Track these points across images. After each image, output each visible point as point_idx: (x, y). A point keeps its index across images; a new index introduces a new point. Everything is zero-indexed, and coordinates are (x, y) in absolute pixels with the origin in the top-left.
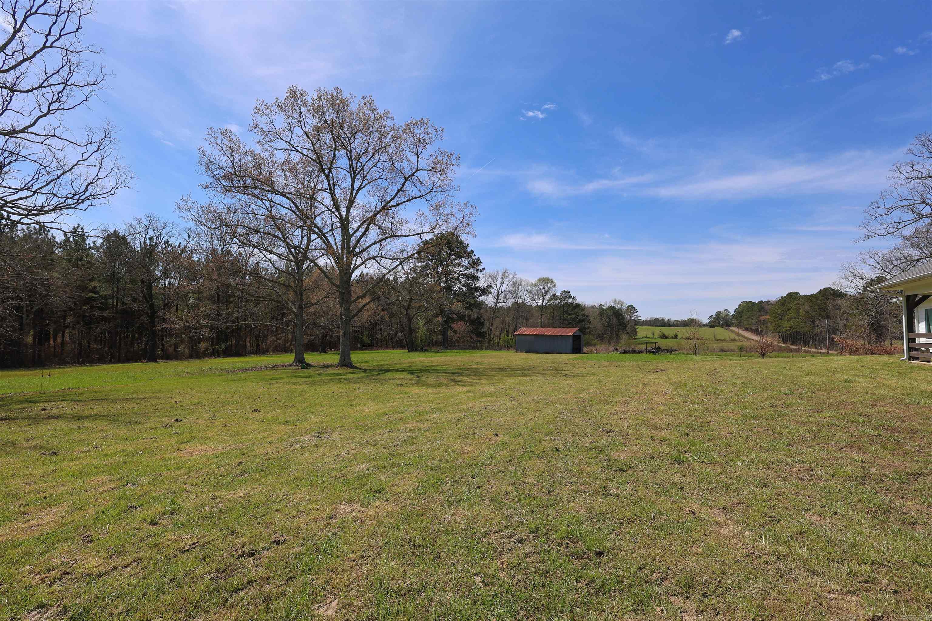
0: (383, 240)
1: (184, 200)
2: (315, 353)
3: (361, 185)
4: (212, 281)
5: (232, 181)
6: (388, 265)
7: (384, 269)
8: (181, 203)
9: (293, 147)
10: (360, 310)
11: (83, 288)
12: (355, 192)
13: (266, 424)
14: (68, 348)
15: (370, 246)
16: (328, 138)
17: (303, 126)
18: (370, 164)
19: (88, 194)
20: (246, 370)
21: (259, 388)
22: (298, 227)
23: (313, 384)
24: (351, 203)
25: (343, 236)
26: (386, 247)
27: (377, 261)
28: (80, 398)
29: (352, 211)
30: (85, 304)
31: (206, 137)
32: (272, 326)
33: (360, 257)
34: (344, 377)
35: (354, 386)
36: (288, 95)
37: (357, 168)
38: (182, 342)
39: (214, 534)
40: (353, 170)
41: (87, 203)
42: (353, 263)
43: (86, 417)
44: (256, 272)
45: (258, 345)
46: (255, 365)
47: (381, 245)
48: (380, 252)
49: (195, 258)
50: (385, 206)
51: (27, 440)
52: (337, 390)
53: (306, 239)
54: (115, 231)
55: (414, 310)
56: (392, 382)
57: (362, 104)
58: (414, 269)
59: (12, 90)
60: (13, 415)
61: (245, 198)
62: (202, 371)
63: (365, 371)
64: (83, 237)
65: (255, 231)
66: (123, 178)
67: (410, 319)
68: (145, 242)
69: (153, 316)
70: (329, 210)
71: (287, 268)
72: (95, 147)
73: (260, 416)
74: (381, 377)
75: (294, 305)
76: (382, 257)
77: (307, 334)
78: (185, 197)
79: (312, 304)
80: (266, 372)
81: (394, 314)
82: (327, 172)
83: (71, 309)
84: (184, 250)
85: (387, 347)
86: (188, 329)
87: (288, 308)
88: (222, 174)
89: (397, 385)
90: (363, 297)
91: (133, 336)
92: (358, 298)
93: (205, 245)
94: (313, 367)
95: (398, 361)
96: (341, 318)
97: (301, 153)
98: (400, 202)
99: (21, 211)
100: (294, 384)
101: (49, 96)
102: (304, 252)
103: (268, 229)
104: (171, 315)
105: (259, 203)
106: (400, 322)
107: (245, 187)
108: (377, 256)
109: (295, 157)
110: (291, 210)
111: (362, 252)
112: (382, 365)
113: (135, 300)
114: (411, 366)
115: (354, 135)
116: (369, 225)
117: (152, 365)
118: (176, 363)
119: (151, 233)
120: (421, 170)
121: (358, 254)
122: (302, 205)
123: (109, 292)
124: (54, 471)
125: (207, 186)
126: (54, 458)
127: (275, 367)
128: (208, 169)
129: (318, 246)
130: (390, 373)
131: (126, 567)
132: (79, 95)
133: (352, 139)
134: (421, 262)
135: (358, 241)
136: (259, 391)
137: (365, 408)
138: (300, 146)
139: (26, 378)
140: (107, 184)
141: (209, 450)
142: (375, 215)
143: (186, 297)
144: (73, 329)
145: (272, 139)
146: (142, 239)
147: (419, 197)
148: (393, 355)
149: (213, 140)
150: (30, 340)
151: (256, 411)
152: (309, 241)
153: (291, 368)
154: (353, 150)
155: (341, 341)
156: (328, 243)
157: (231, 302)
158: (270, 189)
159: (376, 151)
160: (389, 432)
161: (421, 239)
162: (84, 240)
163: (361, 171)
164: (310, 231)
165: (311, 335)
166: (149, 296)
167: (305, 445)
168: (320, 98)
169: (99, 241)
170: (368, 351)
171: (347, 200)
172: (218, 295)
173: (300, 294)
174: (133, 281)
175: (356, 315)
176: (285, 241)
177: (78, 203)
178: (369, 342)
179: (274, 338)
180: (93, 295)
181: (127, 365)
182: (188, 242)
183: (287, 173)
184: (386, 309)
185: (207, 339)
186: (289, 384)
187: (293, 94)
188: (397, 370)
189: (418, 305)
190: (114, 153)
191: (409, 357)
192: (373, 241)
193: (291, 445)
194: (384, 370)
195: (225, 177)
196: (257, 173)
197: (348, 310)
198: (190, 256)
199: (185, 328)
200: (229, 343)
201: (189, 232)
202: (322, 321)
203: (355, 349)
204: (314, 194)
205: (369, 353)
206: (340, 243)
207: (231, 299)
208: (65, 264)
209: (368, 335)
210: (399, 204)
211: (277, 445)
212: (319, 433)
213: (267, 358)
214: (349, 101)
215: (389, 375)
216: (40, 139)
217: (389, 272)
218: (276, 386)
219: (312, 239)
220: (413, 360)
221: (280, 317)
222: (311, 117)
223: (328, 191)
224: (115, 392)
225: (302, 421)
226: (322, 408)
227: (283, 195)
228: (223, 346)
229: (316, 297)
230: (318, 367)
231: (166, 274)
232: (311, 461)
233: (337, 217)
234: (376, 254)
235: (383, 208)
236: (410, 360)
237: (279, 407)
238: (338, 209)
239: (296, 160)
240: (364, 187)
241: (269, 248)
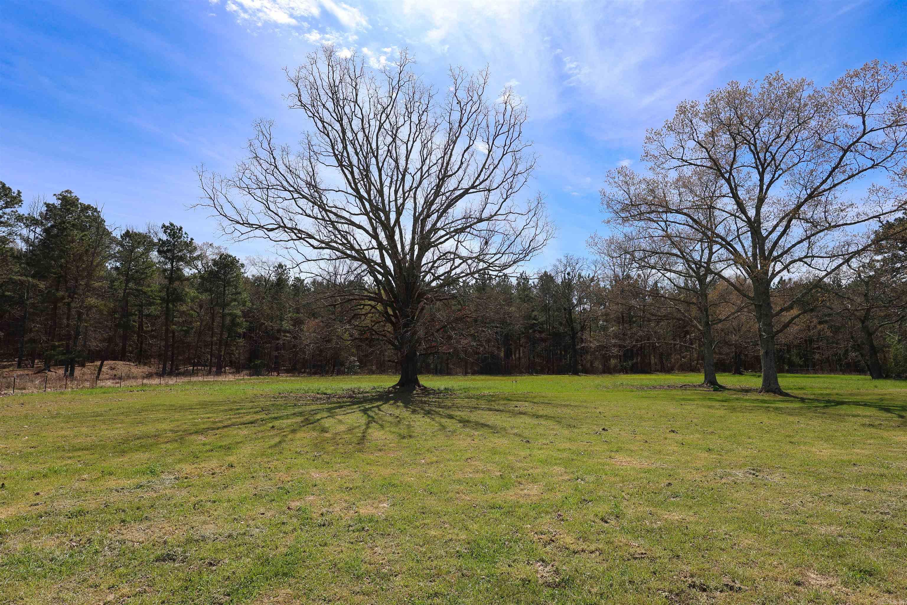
0: (813, 235)
1: (592, 238)
2: (727, 374)
3: (773, 177)
4: (618, 304)
5: (629, 211)
6: (825, 266)
7: (817, 271)
8: (591, 240)
9: (686, 162)
10: (787, 325)
11: (529, 317)
12: (765, 187)
13: (686, 448)
14: (523, 361)
15: (794, 246)
16: (724, 138)
17: (695, 137)
18: (783, 150)
19: (530, 248)
20: (655, 387)
21: (672, 408)
22: (698, 241)
23: (734, 409)
24: (761, 200)
25: (753, 241)
26: (818, 244)
27: (806, 263)
28: (535, 400)
29: (762, 210)
30: (530, 329)
31: (606, 179)
32: (675, 345)
33: (780, 261)
34: (772, 405)
35: (791, 419)
36: (678, 113)
37: (765, 160)
38: (596, 358)
39: (658, 551)
40: (761, 164)
41: (530, 255)
42: (771, 269)
43: (541, 416)
44: (655, 292)
45: (662, 363)
46: (662, 383)
47: (809, 242)
48: (810, 251)
49: (602, 284)
50: (812, 193)
51: (512, 428)
52: (765, 420)
53: (707, 252)
54: (545, 272)
55: (876, 321)
56: (853, 419)
57: (767, 86)
58: (871, 265)
59: (489, 190)
60: (501, 408)
61: (642, 223)
62: (615, 386)
63: (803, 400)
64: (527, 279)
65: (653, 253)
66: (550, 231)
67: (870, 334)
68: (565, 277)
69: (573, 337)
70: (732, 215)
71: (686, 284)
72: (533, 213)
73: (679, 437)
74: (831, 410)
75: (700, 322)
76: (813, 257)
77: (715, 353)
78: (593, 235)
79: (721, 321)
80: (674, 392)
81: (839, 328)
82: (727, 176)
83: (523, 333)
84: (592, 280)
85: (832, 371)
86: (601, 348)
87: (693, 326)
88: (620, 208)
89: (864, 425)
90: (791, 307)
91: (561, 353)
92: (782, 310)
93: (610, 273)
94: (728, 389)
95: (855, 391)
96: (761, 335)
97: (695, 165)
98: (836, 182)
99: (497, 268)
100: (710, 407)
101: (506, 187)
102: (705, 265)
103: (666, 249)
104: (586, 335)
105: (655, 225)
106: (852, 338)
107: (641, 214)
108: (806, 257)
109: (688, 171)
110: (688, 225)
111: (781, 255)
112: (827, 394)
113: (561, 324)
114: (882, 400)
115: (757, 125)
116: (789, 221)
117: (576, 378)
118: (591, 377)
119: (569, 269)
120: (871, 131)
121: (776, 259)
122: (700, 216)
123: (544, 319)
124: (530, 455)
125: (609, 222)
126: (528, 445)
127: (684, 387)
128: (608, 206)
129: (724, 257)
130: (844, 407)
131: (591, 553)
132: (521, 179)
133: (756, 130)
134: (881, 253)
135: (776, 243)
136: (672, 411)
137: (814, 449)
138: (693, 158)
139: (503, 382)
140: (540, 238)
141: (636, 463)
142: (799, 206)
143: (596, 319)
144: (525, 347)
145: (664, 161)
146: (563, 275)
147: (872, 167)
148: (844, 382)
149: (611, 180)
150: (502, 354)
151: (673, 431)
152: (711, 253)
153: (701, 389)
154: (758, 142)
155: (763, 362)
156: (735, 252)
157: (634, 322)
158: (665, 209)
159: (791, 132)
160: (865, 490)
161: (881, 222)
162: (528, 282)
163: (771, 162)
164: (711, 242)
165: (721, 354)
166: (570, 321)
167: (738, 481)
168: (714, 101)
169: (536, 281)
170: (800, 375)
171: (754, 200)
172: (623, 316)
173: (704, 310)
174: (559, 310)
175: (781, 331)
176: (684, 257)
177: (525, 256)
178: (802, 363)
179: (679, 356)
180: (535, 322)
181: (559, 376)
182: (596, 272)
183: (681, 189)
184: (826, 322)
185: (616, 357)
186: (704, 407)
187: (683, 110)
188: (857, 404)
189: (882, 314)
190: (544, 214)
191: (876, 387)
192: (796, 241)
193: (722, 478)
194: (833, 401)
195: (623, 210)
196: (651, 198)
197: (769, 325)
198: (598, 284)
199: (598, 347)
200: (635, 361)
201: (595, 263)
202: (734, 338)
203: (781, 371)
204: (711, 203)
205: (804, 377)
206: (751, 249)
207: (634, 319)
208: (518, 300)
209: (798, 354)
210: (835, 186)
211: (704, 474)
212: (753, 470)
213: (674, 377)
214: (748, 89)
215: (843, 409)
216: (503, 217)
217: (826, 275)
218: (689, 407)
219: (714, 250)
220: (884, 391)
221: (683, 334)
222: (703, 124)
223: (731, 195)
224: (555, 399)
225: (727, 452)
226: (751, 440)
227: (678, 212)
228: (630, 363)
229: (724, 311)
230: (734, 390)
231: (580, 302)
232: (751, 502)
233: (743, 221)
234: (803, 254)
235: (810, 197)
236: (876, 391)
237: (697, 431)
238: (744, 212)
239: (690, 174)
240: (777, 179)
241: (668, 267)
